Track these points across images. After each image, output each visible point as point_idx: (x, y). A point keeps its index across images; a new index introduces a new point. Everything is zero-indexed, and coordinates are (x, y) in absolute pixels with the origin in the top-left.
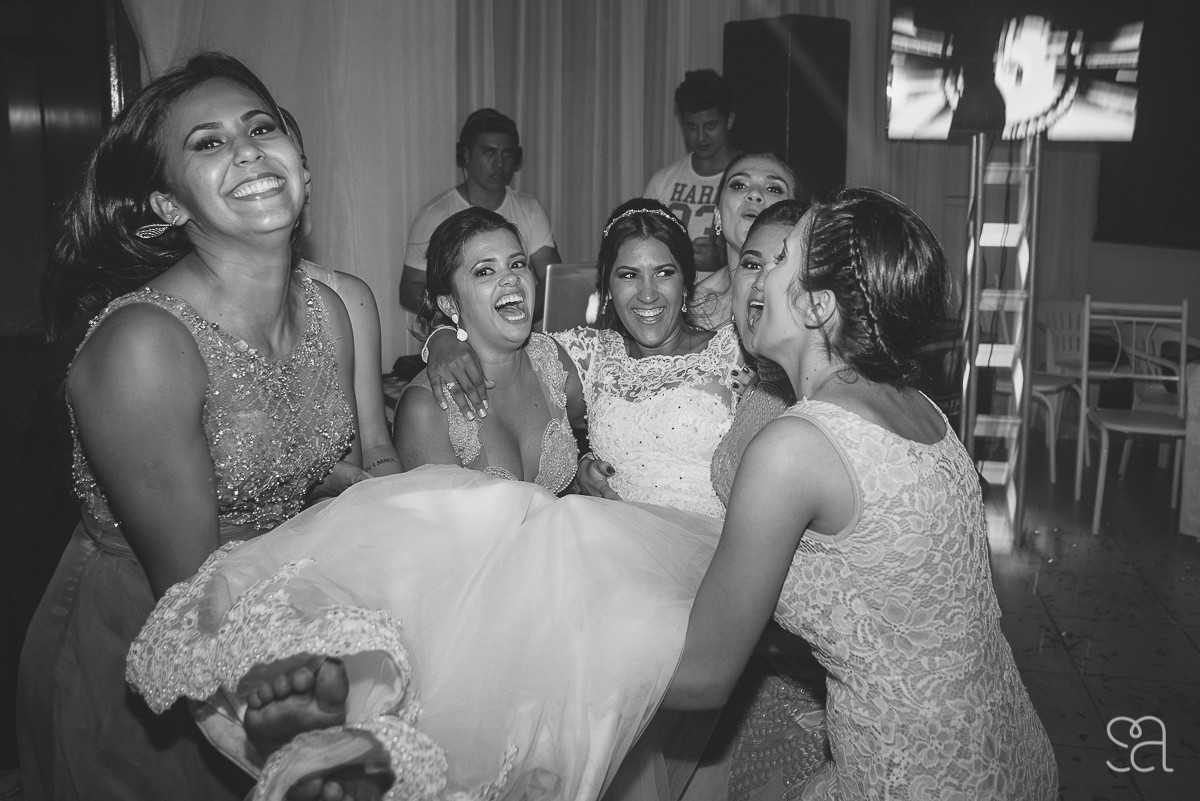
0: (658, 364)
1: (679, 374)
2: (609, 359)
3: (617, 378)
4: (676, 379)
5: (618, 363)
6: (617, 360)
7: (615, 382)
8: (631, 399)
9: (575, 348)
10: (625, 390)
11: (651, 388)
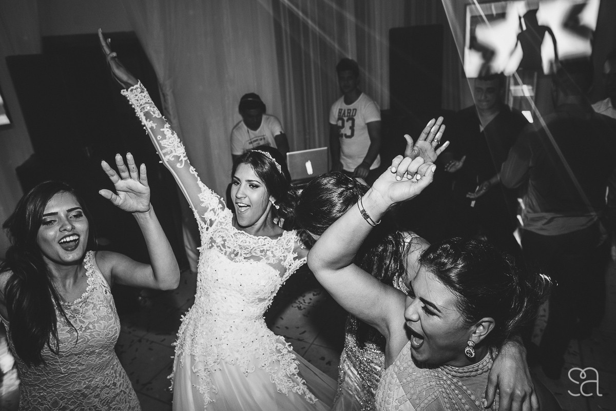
0: (249, 240)
1: (262, 251)
2: (222, 228)
3: (225, 241)
4: (259, 254)
5: (226, 231)
6: (226, 229)
7: (223, 242)
8: (232, 259)
9: (212, 212)
10: (229, 250)
11: (245, 256)
